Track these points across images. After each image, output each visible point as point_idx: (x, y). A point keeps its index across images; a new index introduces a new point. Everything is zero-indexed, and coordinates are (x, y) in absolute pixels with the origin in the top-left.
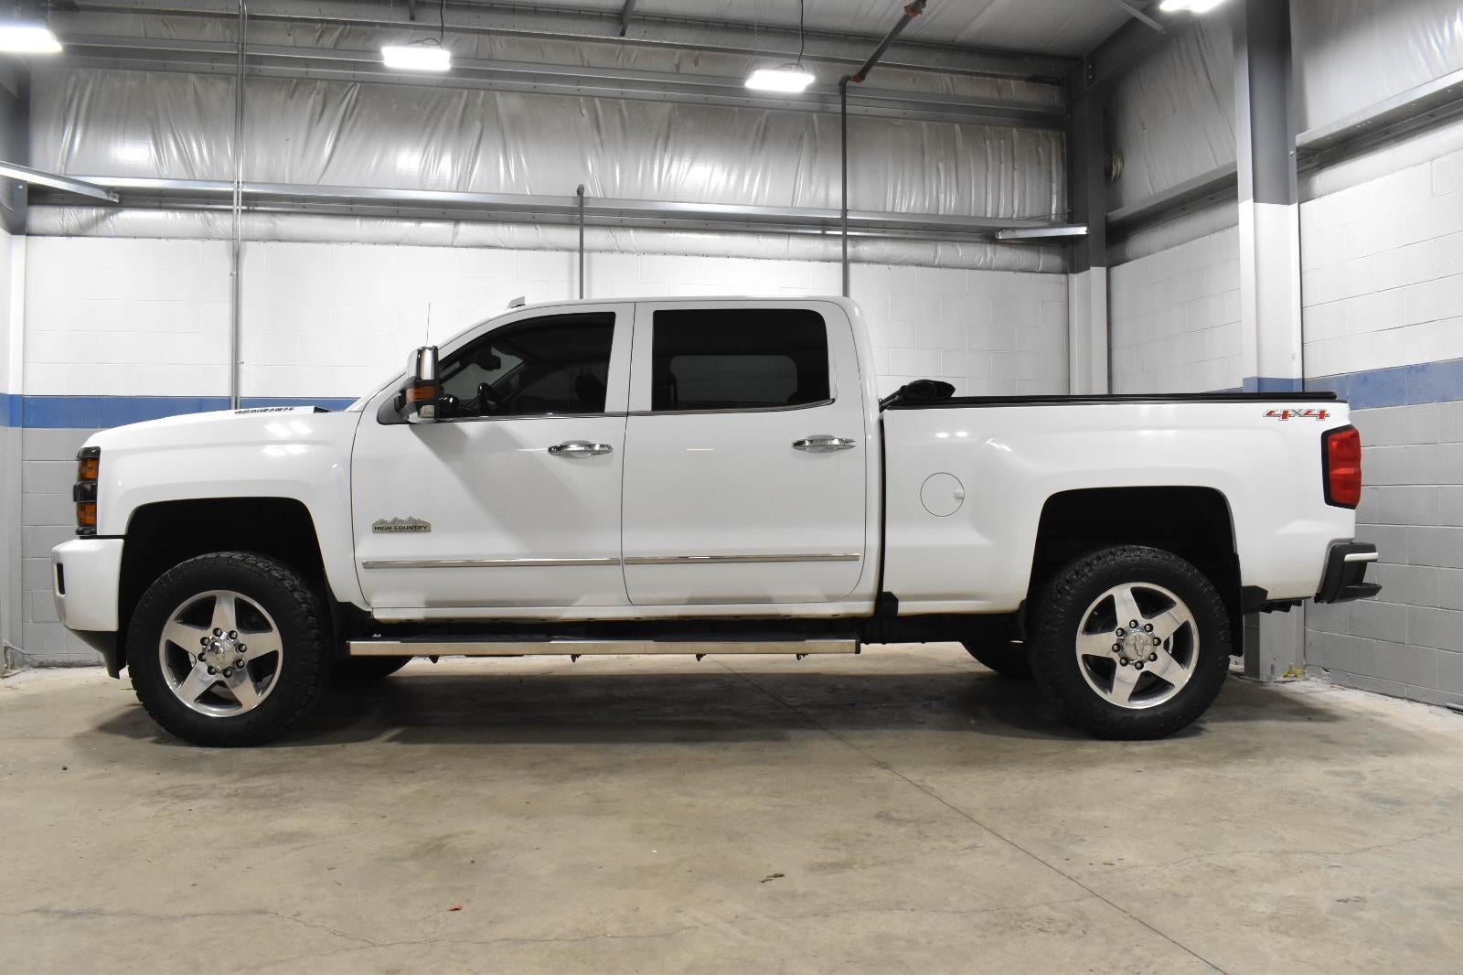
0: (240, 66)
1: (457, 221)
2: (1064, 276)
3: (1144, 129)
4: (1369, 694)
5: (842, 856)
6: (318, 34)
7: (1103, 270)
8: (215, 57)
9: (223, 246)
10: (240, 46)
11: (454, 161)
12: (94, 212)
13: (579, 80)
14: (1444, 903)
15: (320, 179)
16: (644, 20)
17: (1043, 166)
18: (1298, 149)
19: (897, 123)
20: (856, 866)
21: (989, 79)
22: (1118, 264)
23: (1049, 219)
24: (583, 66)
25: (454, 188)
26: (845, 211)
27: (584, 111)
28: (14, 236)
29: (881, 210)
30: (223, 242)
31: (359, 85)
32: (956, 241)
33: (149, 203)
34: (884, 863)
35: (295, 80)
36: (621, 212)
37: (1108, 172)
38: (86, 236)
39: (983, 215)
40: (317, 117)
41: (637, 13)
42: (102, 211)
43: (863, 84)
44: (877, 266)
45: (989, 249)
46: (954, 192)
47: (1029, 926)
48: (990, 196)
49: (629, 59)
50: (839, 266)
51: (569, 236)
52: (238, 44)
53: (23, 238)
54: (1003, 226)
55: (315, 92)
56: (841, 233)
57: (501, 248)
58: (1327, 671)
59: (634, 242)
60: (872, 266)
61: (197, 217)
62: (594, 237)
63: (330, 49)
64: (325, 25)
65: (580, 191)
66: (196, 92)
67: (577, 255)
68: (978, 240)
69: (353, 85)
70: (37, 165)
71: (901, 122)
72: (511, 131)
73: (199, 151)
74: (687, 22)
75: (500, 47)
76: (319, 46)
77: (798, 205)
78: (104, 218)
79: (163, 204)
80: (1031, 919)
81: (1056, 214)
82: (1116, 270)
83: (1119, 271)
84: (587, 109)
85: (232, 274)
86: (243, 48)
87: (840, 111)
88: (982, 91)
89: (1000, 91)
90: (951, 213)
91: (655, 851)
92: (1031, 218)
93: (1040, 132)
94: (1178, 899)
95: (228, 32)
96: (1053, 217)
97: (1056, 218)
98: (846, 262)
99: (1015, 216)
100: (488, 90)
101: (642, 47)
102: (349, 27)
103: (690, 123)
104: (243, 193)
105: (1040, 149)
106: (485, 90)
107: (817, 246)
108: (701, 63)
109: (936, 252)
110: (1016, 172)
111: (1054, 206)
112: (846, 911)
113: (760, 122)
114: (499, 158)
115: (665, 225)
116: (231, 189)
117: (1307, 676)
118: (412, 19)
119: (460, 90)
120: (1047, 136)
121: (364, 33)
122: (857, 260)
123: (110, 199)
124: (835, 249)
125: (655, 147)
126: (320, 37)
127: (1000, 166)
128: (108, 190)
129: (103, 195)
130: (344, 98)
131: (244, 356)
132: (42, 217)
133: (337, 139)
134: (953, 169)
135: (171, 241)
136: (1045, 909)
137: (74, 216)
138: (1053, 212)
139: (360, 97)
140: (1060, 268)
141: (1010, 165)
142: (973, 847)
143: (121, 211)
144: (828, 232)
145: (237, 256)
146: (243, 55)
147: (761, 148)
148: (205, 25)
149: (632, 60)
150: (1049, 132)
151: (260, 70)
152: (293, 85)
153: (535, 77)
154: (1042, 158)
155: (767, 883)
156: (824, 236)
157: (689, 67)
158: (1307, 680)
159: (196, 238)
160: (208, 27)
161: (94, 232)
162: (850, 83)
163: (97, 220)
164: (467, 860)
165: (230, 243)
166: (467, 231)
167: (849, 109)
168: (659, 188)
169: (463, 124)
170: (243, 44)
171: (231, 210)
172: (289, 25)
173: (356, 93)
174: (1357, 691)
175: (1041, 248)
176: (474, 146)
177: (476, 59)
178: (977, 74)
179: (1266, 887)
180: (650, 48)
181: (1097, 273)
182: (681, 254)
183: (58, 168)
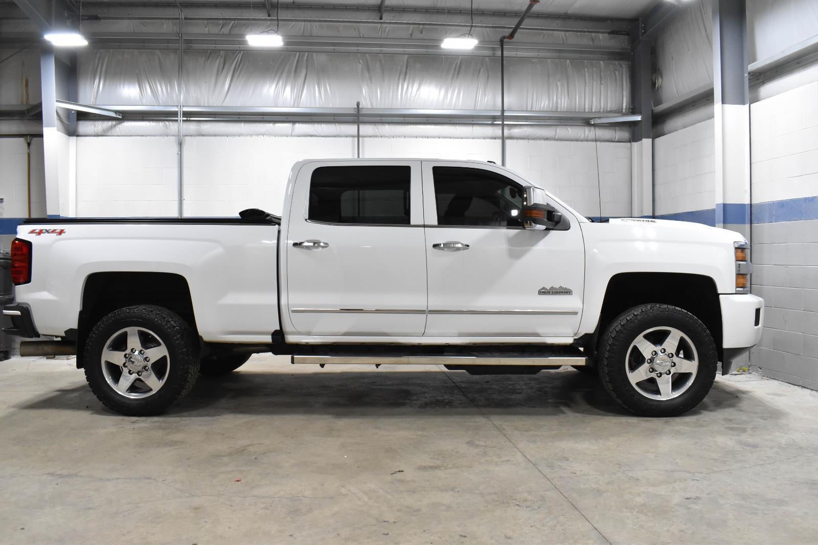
0: (180, 45)
1: (294, 122)
2: (629, 144)
3: (673, 60)
4: (781, 382)
5: (439, 462)
6: (220, 26)
7: (650, 140)
8: (168, 41)
9: (173, 140)
10: (180, 35)
11: (292, 90)
12: (110, 123)
13: (358, 45)
14: (743, 502)
15: (223, 102)
16: (392, 10)
17: (618, 82)
18: (749, 73)
19: (534, 61)
20: (442, 468)
21: (587, 34)
22: (658, 136)
23: (622, 112)
24: (360, 37)
25: (292, 105)
26: (503, 111)
27: (361, 61)
28: (71, 137)
29: (525, 110)
30: (174, 137)
31: (242, 52)
32: (567, 125)
33: (137, 118)
34: (457, 467)
35: (209, 51)
36: (381, 116)
37: (654, 84)
38: (106, 136)
39: (583, 111)
40: (221, 70)
41: (387, 7)
42: (114, 123)
43: (513, 40)
44: (522, 141)
45: (587, 129)
46: (566, 99)
47: (513, 503)
48: (587, 100)
49: (385, 32)
50: (499, 142)
51: (352, 129)
52: (179, 34)
53: (75, 138)
54: (594, 116)
55: (220, 57)
56: (501, 123)
57: (317, 136)
58: (761, 369)
59: (388, 131)
60: (519, 141)
61: (161, 124)
62: (366, 129)
63: (227, 34)
64: (224, 21)
65: (358, 104)
66: (159, 59)
67: (356, 139)
68: (581, 124)
69: (239, 52)
70: (81, 101)
71: (536, 60)
72: (321, 73)
73: (162, 89)
74: (415, 10)
75: (316, 29)
76: (221, 33)
77: (478, 109)
78: (115, 126)
79: (145, 118)
80: (516, 499)
81: (626, 109)
82: (657, 140)
83: (659, 141)
84: (362, 60)
85: (178, 154)
86: (182, 36)
87: (500, 55)
88: (584, 40)
89: (593, 40)
90: (565, 110)
91: (346, 456)
92: (611, 112)
93: (616, 62)
94: (599, 492)
95: (175, 27)
96: (624, 110)
97: (626, 111)
98: (503, 139)
99: (602, 110)
100: (310, 52)
101: (391, 25)
102: (236, 22)
103: (418, 66)
104: (183, 111)
105: (616, 72)
106: (308, 52)
107: (489, 131)
108: (424, 32)
109: (556, 132)
110: (602, 86)
111: (624, 105)
112: (425, 491)
113: (457, 63)
114: (315, 88)
115: (404, 121)
116: (177, 110)
117: (750, 371)
118: (269, 16)
119: (295, 53)
120: (621, 65)
121: (244, 25)
122: (511, 138)
123: (118, 116)
124: (498, 131)
125: (399, 78)
126: (222, 27)
127: (593, 83)
128: (116, 112)
129: (114, 115)
130: (235, 59)
131: (185, 196)
132: (85, 127)
133: (231, 81)
134: (566, 85)
135: (148, 137)
136: (526, 494)
137: (100, 126)
138: (624, 108)
139: (243, 59)
140: (628, 139)
141: (599, 82)
142: (508, 461)
143: (123, 122)
144: (495, 123)
145: (180, 144)
146: (182, 39)
147: (457, 78)
148: (163, 24)
149: (386, 33)
150: (622, 62)
151: (192, 47)
152: (208, 54)
153: (334, 44)
154: (618, 78)
155: (393, 475)
156: (493, 125)
157: (417, 35)
158: (750, 373)
159: (161, 135)
160: (165, 25)
161: (110, 134)
162: (505, 40)
163: (112, 127)
164: (253, 457)
165: (177, 138)
166: (300, 128)
167: (506, 53)
168: (401, 101)
169: (297, 71)
170: (182, 34)
171: (177, 120)
172: (206, 22)
173: (240, 57)
174: (774, 381)
175: (617, 128)
176: (303, 81)
177: (303, 36)
178: (580, 31)
179: (650, 489)
180: (396, 25)
181: (647, 142)
182: (413, 137)
183: (91, 101)
